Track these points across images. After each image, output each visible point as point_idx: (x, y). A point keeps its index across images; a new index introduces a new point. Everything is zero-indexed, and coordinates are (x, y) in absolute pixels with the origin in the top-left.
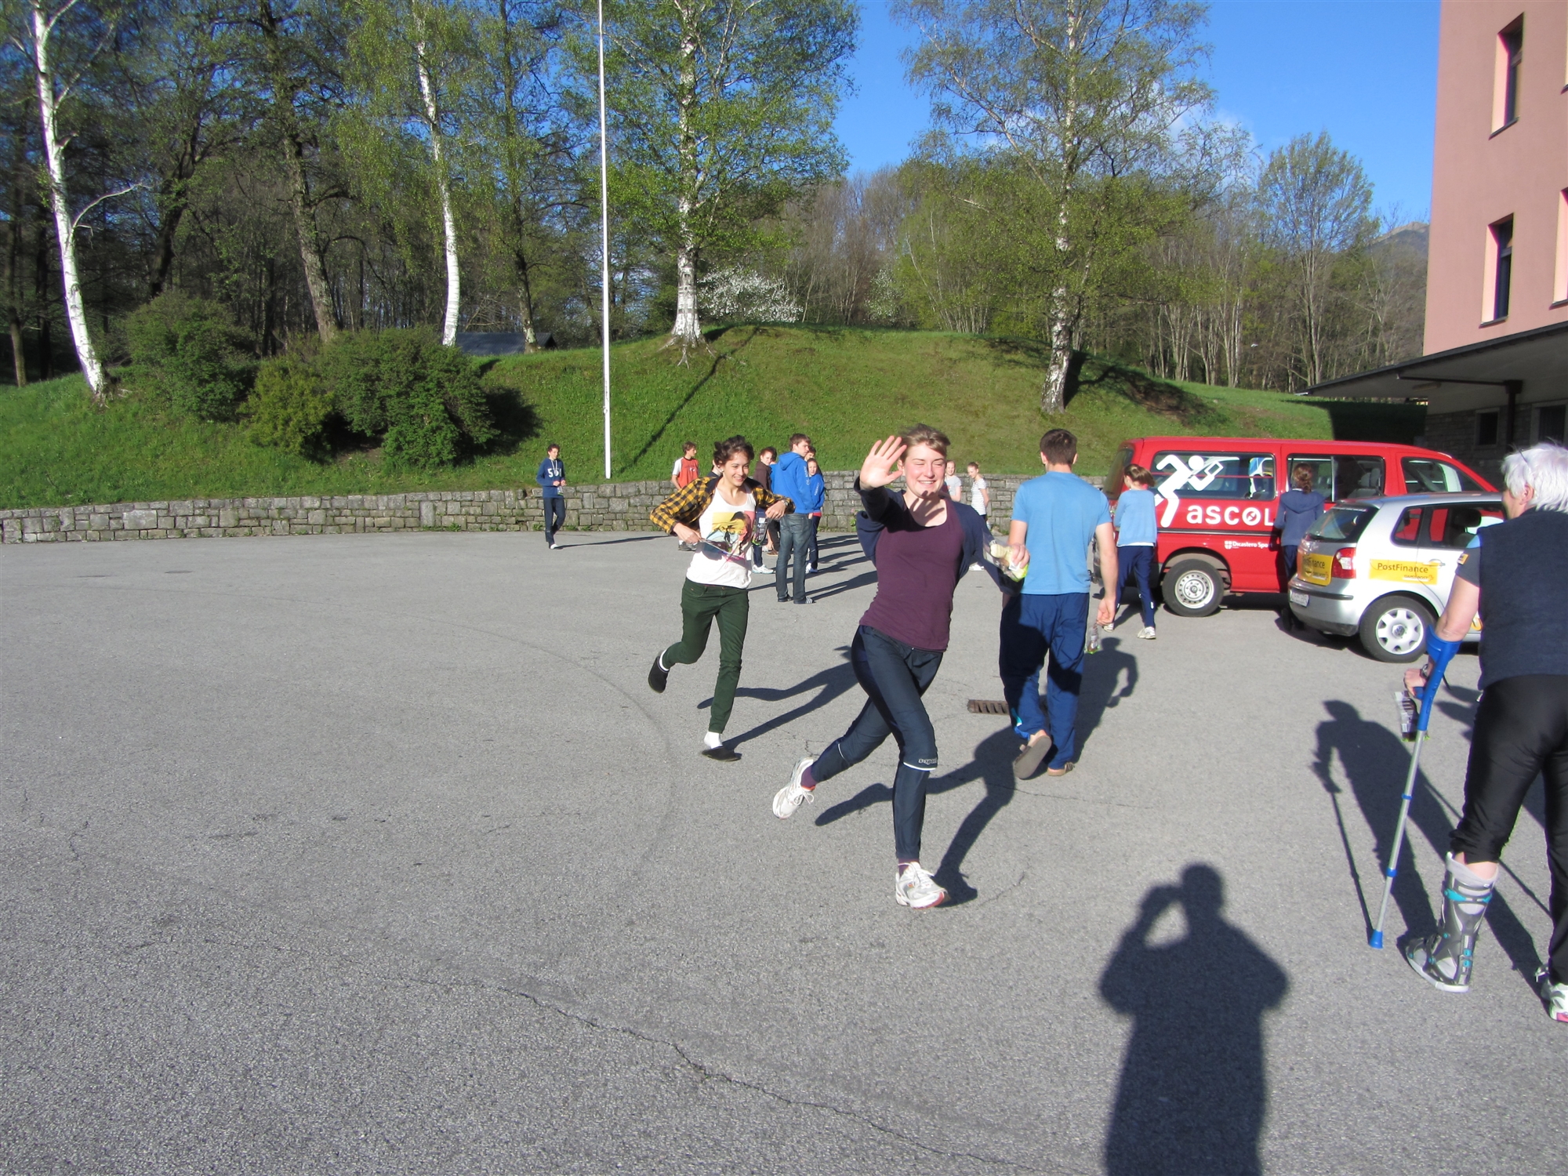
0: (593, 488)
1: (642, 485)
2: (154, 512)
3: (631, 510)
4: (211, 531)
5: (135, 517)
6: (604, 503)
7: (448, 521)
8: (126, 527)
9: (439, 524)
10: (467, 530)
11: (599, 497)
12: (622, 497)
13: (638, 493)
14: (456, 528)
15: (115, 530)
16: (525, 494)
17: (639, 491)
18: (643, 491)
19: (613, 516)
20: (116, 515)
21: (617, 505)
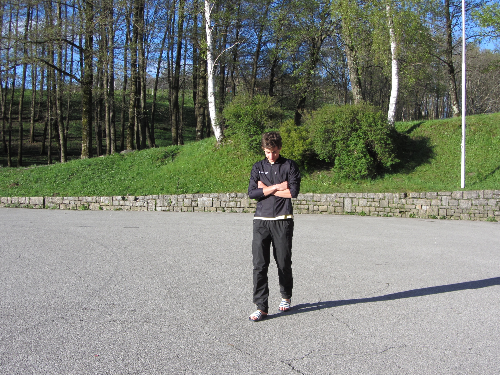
0: (448, 193)
1: (481, 193)
2: (211, 198)
3: (473, 208)
4: (237, 209)
5: (203, 201)
6: (456, 203)
7: (359, 210)
8: (199, 206)
9: (354, 211)
10: (370, 215)
11: (452, 199)
12: (467, 199)
13: (478, 197)
14: (364, 214)
15: (194, 207)
16: (406, 196)
17: (479, 196)
18: (482, 196)
19: (461, 211)
20: (195, 199)
21: (464, 205)
